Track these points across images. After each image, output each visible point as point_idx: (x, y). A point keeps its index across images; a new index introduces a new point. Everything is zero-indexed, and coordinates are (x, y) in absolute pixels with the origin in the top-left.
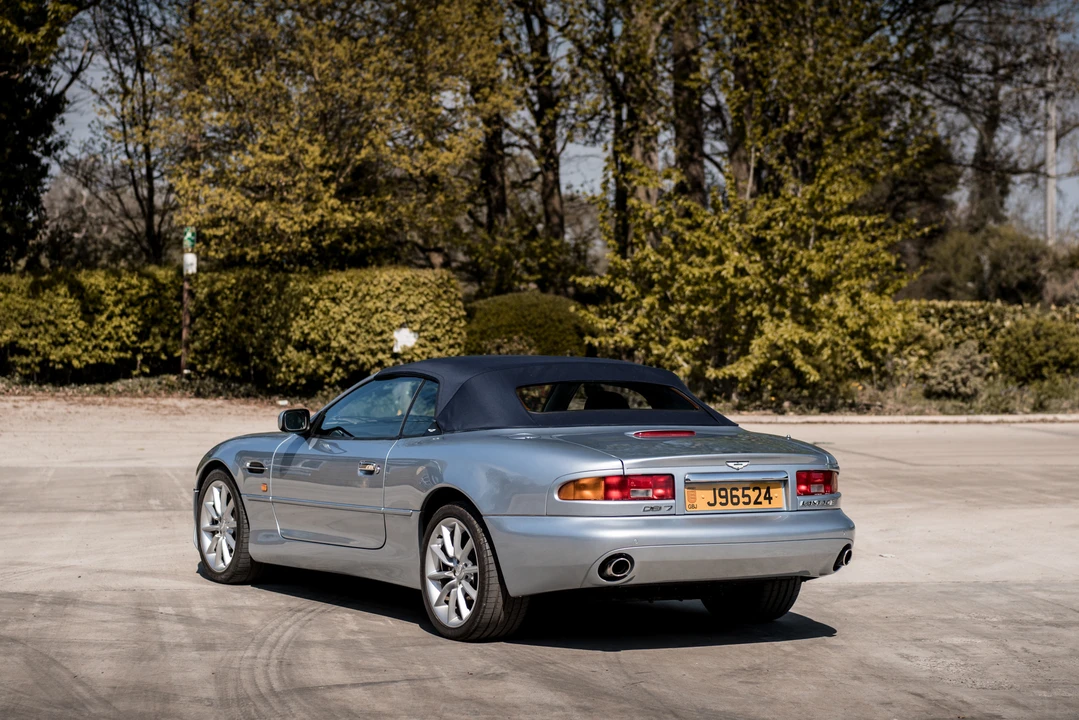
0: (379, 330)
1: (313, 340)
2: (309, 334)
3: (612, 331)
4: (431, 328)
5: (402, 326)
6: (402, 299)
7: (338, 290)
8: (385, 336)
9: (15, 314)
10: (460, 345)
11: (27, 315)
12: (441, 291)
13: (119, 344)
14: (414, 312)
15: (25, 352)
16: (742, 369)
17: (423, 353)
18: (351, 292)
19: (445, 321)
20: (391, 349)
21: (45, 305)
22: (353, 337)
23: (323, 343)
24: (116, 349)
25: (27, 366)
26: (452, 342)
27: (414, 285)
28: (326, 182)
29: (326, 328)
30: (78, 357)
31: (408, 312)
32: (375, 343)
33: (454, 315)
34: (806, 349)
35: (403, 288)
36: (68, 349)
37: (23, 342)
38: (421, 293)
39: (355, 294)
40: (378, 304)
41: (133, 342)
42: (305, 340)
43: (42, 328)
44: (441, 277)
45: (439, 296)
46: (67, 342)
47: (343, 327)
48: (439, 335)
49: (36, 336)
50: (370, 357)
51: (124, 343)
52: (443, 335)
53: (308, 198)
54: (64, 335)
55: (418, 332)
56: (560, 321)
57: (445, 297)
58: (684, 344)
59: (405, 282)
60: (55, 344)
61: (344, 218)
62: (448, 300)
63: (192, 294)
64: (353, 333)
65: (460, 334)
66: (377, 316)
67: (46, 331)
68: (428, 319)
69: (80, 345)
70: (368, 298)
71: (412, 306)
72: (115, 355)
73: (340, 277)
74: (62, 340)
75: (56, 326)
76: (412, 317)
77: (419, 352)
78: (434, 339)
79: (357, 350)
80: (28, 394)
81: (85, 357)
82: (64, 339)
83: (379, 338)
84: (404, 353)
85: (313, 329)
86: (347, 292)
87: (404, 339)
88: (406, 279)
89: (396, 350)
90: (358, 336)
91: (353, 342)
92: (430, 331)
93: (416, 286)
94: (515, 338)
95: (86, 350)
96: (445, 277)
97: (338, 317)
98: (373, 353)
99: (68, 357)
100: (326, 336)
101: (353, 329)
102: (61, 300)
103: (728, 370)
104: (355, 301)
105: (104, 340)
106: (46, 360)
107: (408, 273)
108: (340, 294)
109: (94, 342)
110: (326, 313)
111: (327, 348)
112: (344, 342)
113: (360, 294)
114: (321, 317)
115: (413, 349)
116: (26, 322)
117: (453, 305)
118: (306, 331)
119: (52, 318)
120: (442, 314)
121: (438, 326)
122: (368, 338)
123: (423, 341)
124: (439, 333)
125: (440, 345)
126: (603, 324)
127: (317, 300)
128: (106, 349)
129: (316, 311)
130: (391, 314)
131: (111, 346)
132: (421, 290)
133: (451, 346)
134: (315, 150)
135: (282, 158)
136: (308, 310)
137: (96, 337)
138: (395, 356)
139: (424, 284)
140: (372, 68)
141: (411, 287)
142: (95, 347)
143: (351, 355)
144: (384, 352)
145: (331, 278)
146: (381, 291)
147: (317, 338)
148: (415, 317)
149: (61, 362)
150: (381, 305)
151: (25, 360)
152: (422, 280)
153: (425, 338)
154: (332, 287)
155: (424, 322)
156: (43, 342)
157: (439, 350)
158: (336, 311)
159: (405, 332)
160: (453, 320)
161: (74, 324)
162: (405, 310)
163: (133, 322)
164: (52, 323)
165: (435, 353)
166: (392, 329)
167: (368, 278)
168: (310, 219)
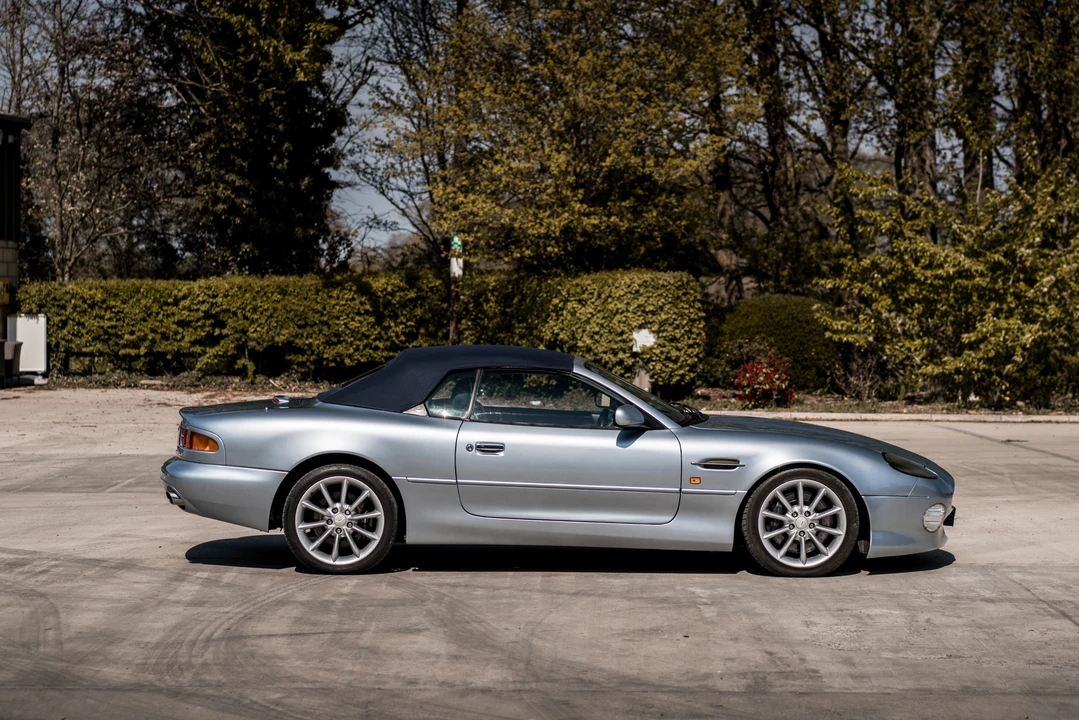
0: (619, 330)
1: (562, 340)
2: (558, 334)
4: (670, 329)
5: (641, 327)
6: (641, 300)
7: (584, 293)
8: (625, 337)
9: (292, 315)
10: (699, 345)
11: (303, 316)
12: (680, 293)
13: (388, 343)
14: (653, 313)
15: (301, 351)
17: (662, 353)
18: (596, 294)
19: (685, 322)
20: (631, 348)
21: (319, 307)
22: (596, 338)
23: (571, 342)
24: (386, 349)
25: (303, 364)
26: (691, 342)
27: (653, 287)
28: (573, 188)
29: (574, 328)
30: (350, 356)
31: (647, 313)
32: (616, 343)
33: (692, 316)
35: (642, 291)
36: (341, 348)
37: (299, 342)
38: (661, 295)
39: (599, 296)
40: (619, 306)
41: (401, 342)
42: (556, 340)
43: (316, 329)
44: (681, 280)
45: (678, 298)
46: (340, 342)
47: (588, 327)
48: (678, 336)
49: (310, 336)
50: (611, 356)
51: (393, 342)
52: (683, 335)
54: (337, 335)
55: (657, 332)
57: (684, 298)
59: (644, 284)
60: (329, 343)
61: (591, 222)
62: (687, 302)
64: (597, 333)
65: (699, 334)
66: (618, 317)
67: (321, 331)
68: (666, 320)
70: (610, 300)
71: (651, 308)
72: (385, 354)
73: (586, 280)
74: (335, 340)
75: (329, 327)
76: (651, 318)
77: (657, 351)
78: (673, 339)
79: (600, 349)
80: (305, 388)
81: (357, 356)
82: (337, 339)
83: (619, 339)
84: (643, 353)
85: (562, 329)
86: (592, 294)
87: (643, 339)
88: (645, 282)
89: (635, 349)
90: (601, 336)
91: (598, 342)
92: (669, 331)
93: (655, 288)
95: (357, 349)
96: (685, 280)
97: (584, 318)
98: (615, 354)
99: (340, 356)
100: (574, 338)
101: (597, 329)
102: (334, 302)
104: (598, 303)
105: (375, 340)
106: (320, 358)
107: (647, 276)
108: (585, 296)
109: (365, 342)
110: (573, 314)
111: (574, 348)
112: (589, 341)
113: (603, 296)
114: (569, 318)
115: (651, 348)
116: (302, 323)
117: (693, 307)
118: (556, 331)
119: (325, 319)
120: (681, 315)
121: (677, 327)
122: (610, 338)
123: (661, 341)
124: (678, 333)
125: (679, 345)
127: (566, 301)
128: (376, 348)
129: (565, 312)
130: (630, 315)
131: (381, 345)
132: (660, 292)
133: (690, 346)
134: (561, 158)
136: (558, 311)
137: (367, 337)
138: (635, 355)
139: (663, 286)
140: (615, 80)
141: (650, 289)
142: (365, 346)
143: (596, 354)
144: (624, 352)
145: (578, 281)
146: (622, 293)
147: (566, 338)
148: (654, 318)
149: (334, 360)
150: (621, 306)
151: (301, 359)
152: (661, 282)
153: (664, 338)
154: (579, 290)
155: (662, 323)
156: (317, 342)
157: (679, 350)
158: (584, 312)
159: (645, 332)
160: (692, 321)
161: (345, 324)
162: (643, 311)
164: (326, 323)
165: (674, 353)
166: (632, 330)
167: (610, 281)
168: (557, 224)
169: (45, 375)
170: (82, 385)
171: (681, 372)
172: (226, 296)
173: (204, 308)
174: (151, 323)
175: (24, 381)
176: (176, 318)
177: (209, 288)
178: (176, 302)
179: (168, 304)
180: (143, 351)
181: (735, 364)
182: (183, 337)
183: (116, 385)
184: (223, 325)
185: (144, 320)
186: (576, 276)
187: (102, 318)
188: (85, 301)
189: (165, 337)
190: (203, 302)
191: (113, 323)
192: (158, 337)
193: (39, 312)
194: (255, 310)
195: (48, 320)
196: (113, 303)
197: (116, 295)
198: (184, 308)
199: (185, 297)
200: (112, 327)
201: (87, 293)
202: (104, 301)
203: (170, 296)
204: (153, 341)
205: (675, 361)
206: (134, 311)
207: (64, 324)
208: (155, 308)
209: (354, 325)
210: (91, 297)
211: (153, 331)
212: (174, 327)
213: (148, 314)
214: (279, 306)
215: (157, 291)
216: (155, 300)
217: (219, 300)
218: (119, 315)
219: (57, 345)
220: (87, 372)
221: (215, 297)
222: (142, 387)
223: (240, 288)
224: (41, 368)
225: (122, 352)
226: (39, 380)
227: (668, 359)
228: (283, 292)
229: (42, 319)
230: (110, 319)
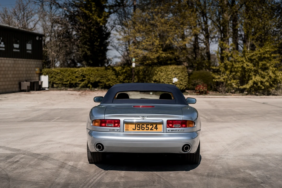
3: (219, 78)
5: (175, 77)
6: (175, 72)
8: (171, 79)
9: (99, 75)
10: (187, 81)
11: (102, 75)
14: (177, 74)
15: (101, 83)
16: (247, 86)
20: (172, 82)
21: (105, 73)
22: (165, 80)
23: (159, 81)
25: (102, 85)
28: (160, 48)
29: (160, 78)
30: (112, 84)
32: (169, 81)
34: (262, 82)
35: (175, 69)
36: (110, 82)
37: (101, 81)
39: (165, 71)
41: (122, 81)
42: (156, 80)
43: (104, 78)
45: (182, 71)
46: (109, 81)
47: (163, 77)
49: (103, 80)
53: (156, 52)
54: (109, 79)
56: (208, 76)
57: (184, 71)
58: (234, 81)
59: (175, 68)
60: (107, 81)
61: (164, 55)
62: (184, 72)
63: (134, 71)
64: (165, 79)
65: (187, 79)
66: (170, 75)
67: (105, 79)
69: (112, 81)
70: (168, 72)
73: (162, 67)
74: (108, 80)
76: (177, 75)
78: (181, 80)
79: (166, 82)
80: (102, 91)
82: (109, 80)
83: (170, 80)
84: (175, 83)
85: (157, 78)
87: (175, 80)
92: (181, 78)
93: (178, 69)
94: (199, 80)
95: (113, 82)
97: (162, 75)
98: (169, 83)
99: (109, 83)
100: (159, 80)
102: (108, 72)
103: (244, 86)
105: (117, 80)
106: (105, 85)
107: (176, 66)
108: (162, 71)
109: (115, 81)
110: (159, 74)
111: (160, 82)
112: (163, 81)
114: (159, 75)
115: (177, 82)
116: (101, 77)
119: (106, 76)
120: (183, 75)
121: (182, 77)
123: (179, 80)
124: (182, 79)
125: (183, 81)
126: (217, 77)
127: (158, 72)
128: (117, 82)
130: (172, 75)
133: (185, 81)
134: (157, 41)
135: (150, 43)
136: (156, 74)
138: (173, 83)
140: (169, 24)
143: (164, 83)
145: (160, 68)
146: (170, 70)
149: (108, 85)
150: (170, 73)
151: (101, 84)
153: (180, 80)
154: (161, 69)
155: (179, 77)
156: (105, 81)
157: (183, 82)
158: (162, 74)
160: (185, 76)
162: (175, 74)
163: (123, 77)
164: (106, 77)
165: (182, 83)
166: (173, 78)
167: (168, 68)
168: (157, 55)
169: (48, 88)
170: (56, 90)
171: (183, 87)
172: (86, 71)
173: (81, 74)
174: (70, 77)
175: (44, 89)
176: (75, 76)
177: (82, 70)
178: (75, 73)
179: (73, 73)
180: (68, 83)
181: (194, 85)
182: (77, 80)
183: (63, 90)
184: (85, 77)
185: (68, 76)
186: (160, 66)
187: (60, 76)
188: (56, 72)
189: (73, 80)
190: (80, 73)
191: (62, 77)
192: (71, 80)
193: (47, 75)
194: (92, 74)
195: (49, 77)
196: (62, 73)
197: (63, 71)
198: (77, 74)
199: (77, 72)
200: (62, 78)
201: (57, 71)
202: (60, 72)
203: (74, 71)
204: (70, 81)
205: (182, 85)
206: (66, 74)
207: (52, 77)
208: (71, 74)
209: (112, 77)
210: (58, 72)
211: (70, 79)
212: (75, 78)
213: (69, 75)
214: (97, 73)
215: (71, 70)
216: (71, 72)
217: (84, 72)
218: (63, 76)
219: (51, 82)
220: (57, 87)
221: (83, 71)
222: (68, 90)
223: (88, 69)
224: (47, 86)
225: (64, 83)
226: (47, 89)
227: (180, 84)
228: (98, 70)
229: (47, 76)
230: (61, 76)
